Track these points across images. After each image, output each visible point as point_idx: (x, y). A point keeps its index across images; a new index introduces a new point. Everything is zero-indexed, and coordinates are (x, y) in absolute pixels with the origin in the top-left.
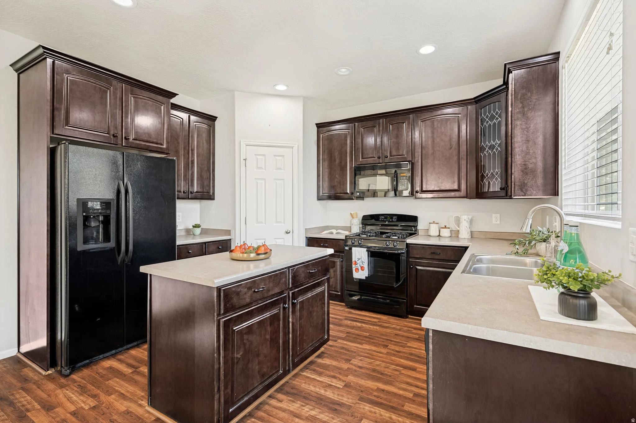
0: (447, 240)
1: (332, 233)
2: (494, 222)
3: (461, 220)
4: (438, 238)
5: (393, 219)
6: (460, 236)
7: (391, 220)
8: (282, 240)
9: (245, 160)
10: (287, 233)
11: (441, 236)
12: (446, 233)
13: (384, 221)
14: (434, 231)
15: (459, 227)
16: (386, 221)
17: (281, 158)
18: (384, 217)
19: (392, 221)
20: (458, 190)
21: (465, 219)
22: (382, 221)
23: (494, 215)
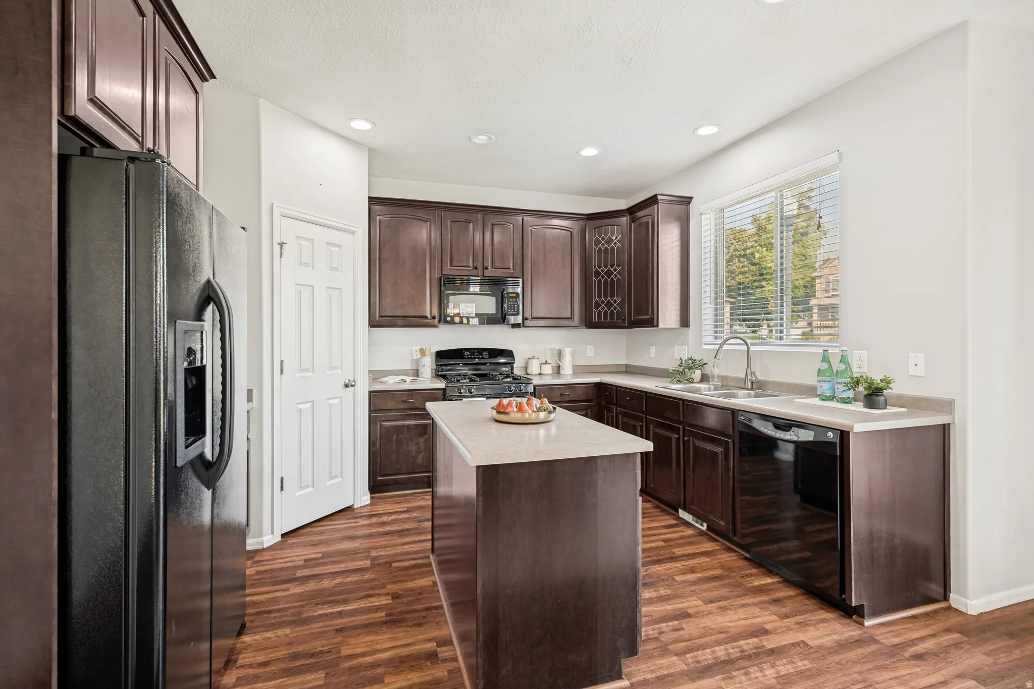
0: (549, 377)
1: (404, 381)
2: (589, 354)
3: (563, 354)
4: (539, 377)
5: (482, 355)
6: (562, 372)
7: (481, 357)
8: (339, 400)
9: (281, 245)
10: (347, 386)
11: (544, 375)
12: (548, 369)
13: (471, 358)
14: (534, 368)
15: (560, 361)
16: (475, 358)
17: (337, 249)
18: (470, 352)
19: (483, 358)
20: (571, 318)
21: (567, 351)
22: (468, 358)
23: (588, 346)
